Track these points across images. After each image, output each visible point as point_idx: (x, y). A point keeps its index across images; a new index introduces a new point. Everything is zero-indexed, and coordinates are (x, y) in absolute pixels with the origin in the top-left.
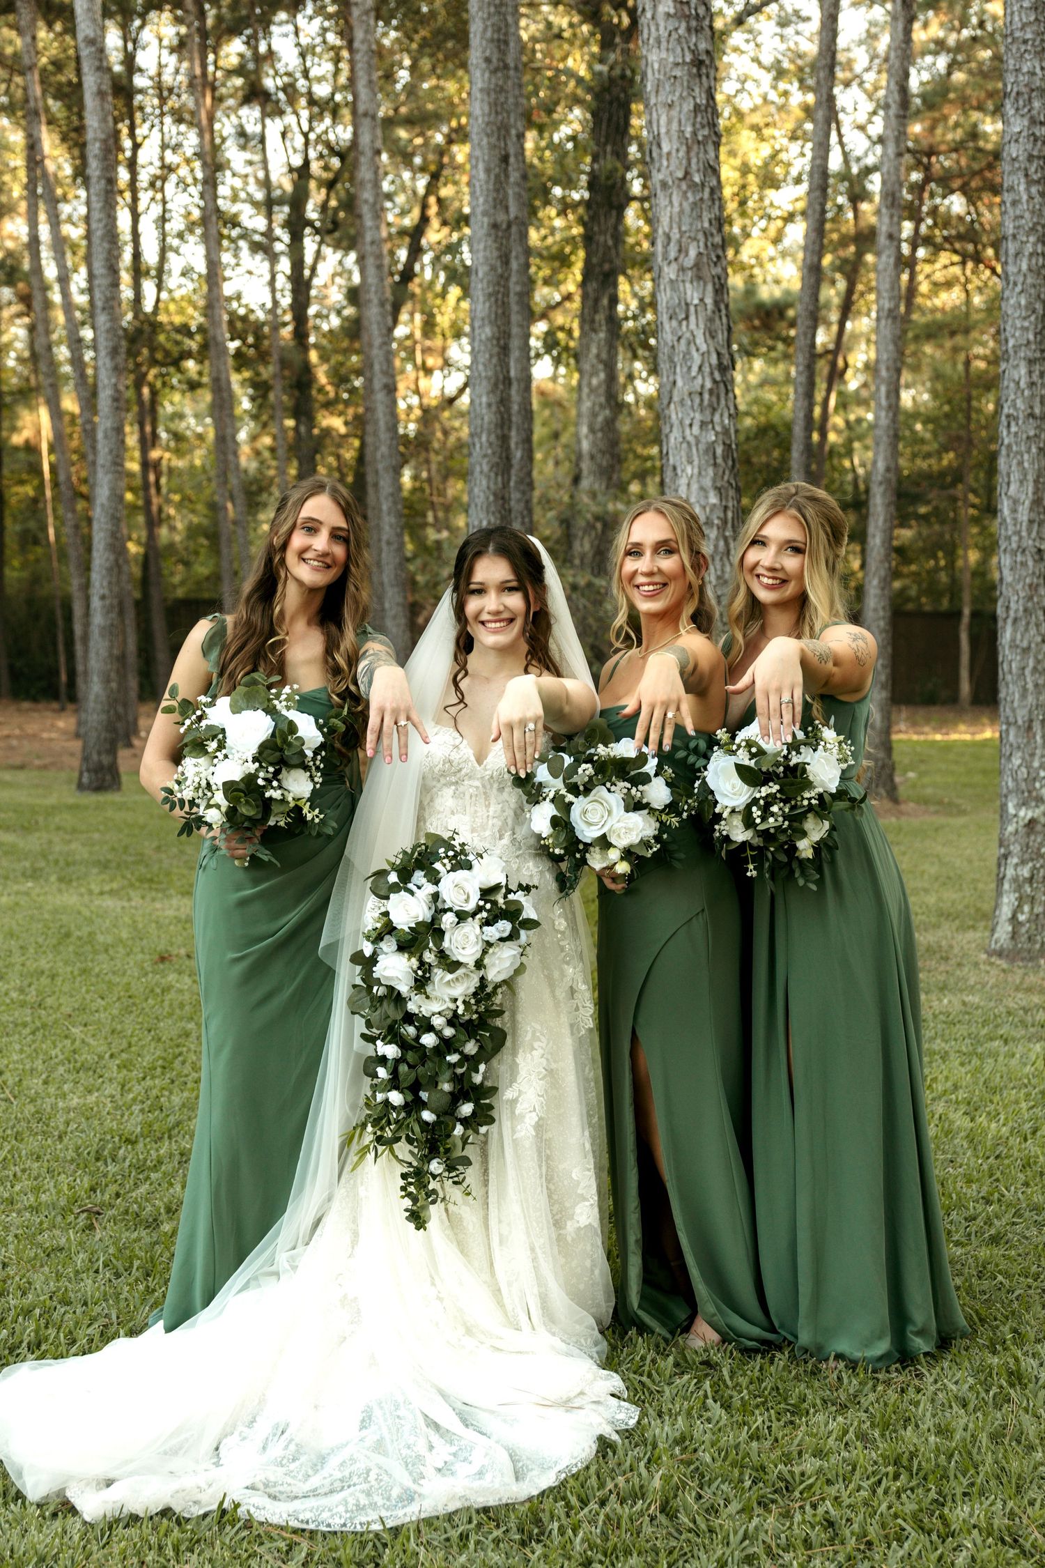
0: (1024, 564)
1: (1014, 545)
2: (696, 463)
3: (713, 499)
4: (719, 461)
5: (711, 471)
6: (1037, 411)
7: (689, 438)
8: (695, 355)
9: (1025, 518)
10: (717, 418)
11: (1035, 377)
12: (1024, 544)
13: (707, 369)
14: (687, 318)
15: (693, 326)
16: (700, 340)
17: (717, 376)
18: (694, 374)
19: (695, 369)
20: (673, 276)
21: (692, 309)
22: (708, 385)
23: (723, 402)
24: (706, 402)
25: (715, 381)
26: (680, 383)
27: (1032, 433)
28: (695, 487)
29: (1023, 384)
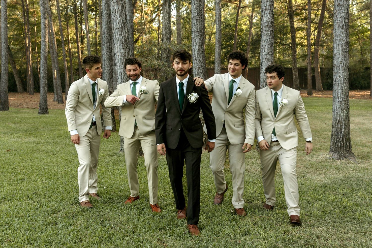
0: (197, 63)
1: (195, 59)
2: (118, 43)
3: (122, 51)
4: (123, 43)
5: (122, 45)
6: (198, 30)
7: (117, 38)
8: (117, 20)
9: (197, 53)
10: (123, 34)
11: (198, 23)
12: (197, 59)
13: (120, 23)
14: (115, 13)
15: (117, 14)
16: (118, 17)
17: (122, 25)
18: (117, 24)
19: (117, 23)
20: (112, 4)
21: (116, 11)
22: (120, 27)
23: (124, 30)
24: (120, 30)
25: (122, 26)
26: (115, 26)
27: (197, 35)
28: (118, 48)
29: (195, 25)
